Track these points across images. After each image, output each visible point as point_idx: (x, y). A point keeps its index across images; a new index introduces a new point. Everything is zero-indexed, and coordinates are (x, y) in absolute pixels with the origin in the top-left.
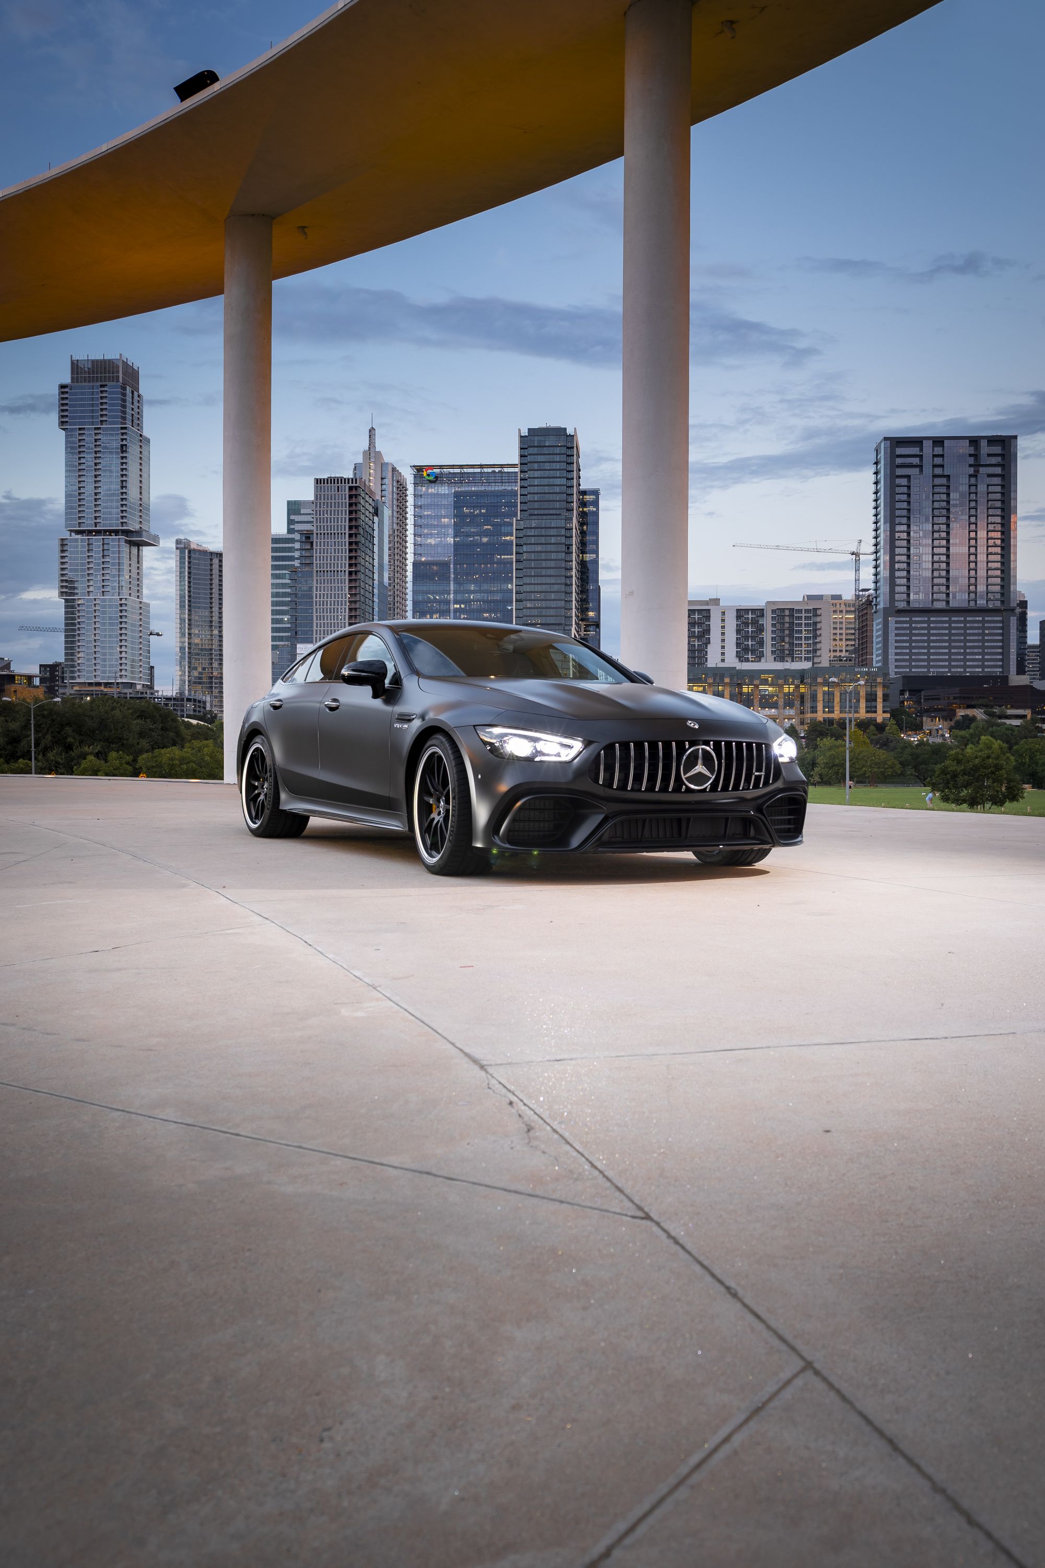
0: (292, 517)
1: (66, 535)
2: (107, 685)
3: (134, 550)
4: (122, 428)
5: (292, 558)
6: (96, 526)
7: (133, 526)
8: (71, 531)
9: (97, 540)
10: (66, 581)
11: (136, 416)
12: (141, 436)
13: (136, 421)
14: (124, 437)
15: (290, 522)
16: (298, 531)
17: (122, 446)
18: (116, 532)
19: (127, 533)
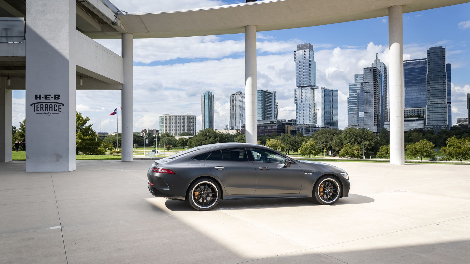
0: (356, 79)
1: (296, 88)
2: (307, 124)
3: (313, 90)
4: (309, 60)
5: (357, 90)
6: (303, 85)
7: (312, 84)
8: (297, 87)
9: (303, 89)
10: (296, 99)
11: (313, 57)
12: (314, 62)
13: (313, 58)
14: (310, 62)
16: (358, 82)
17: (310, 65)
18: (308, 86)
19: (311, 86)
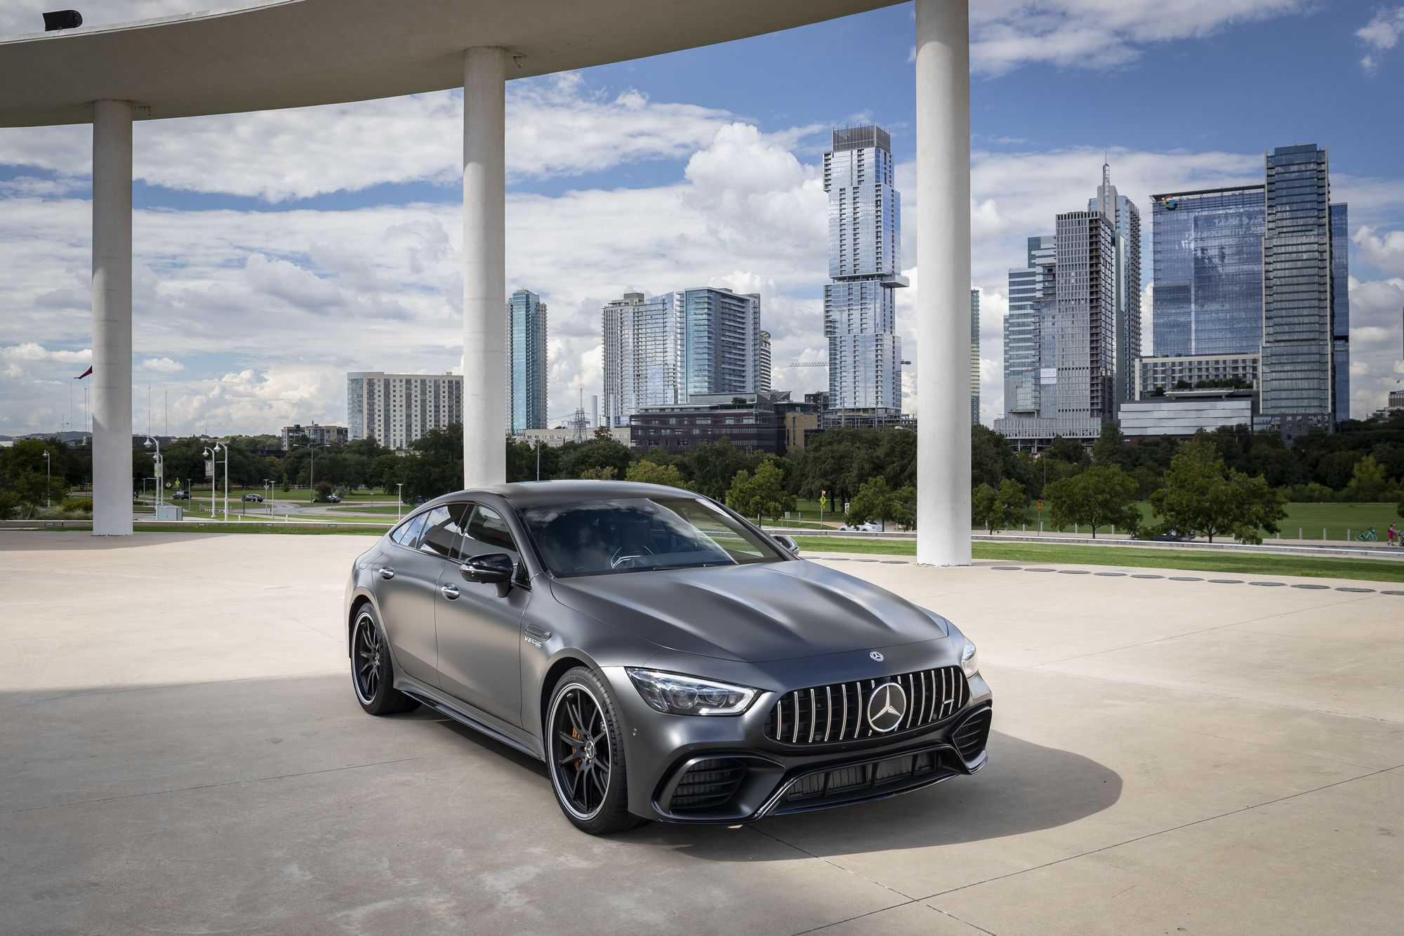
0: (1033, 253)
1: (830, 282)
2: (865, 410)
3: (888, 291)
4: (877, 186)
5: (1034, 290)
6: (855, 273)
7: (886, 269)
8: (834, 278)
9: (856, 285)
10: (831, 322)
11: (888, 174)
12: (893, 191)
13: (888, 179)
14: (879, 193)
15: (1031, 257)
16: (1039, 265)
17: (877, 201)
18: (872, 277)
19: (881, 276)
